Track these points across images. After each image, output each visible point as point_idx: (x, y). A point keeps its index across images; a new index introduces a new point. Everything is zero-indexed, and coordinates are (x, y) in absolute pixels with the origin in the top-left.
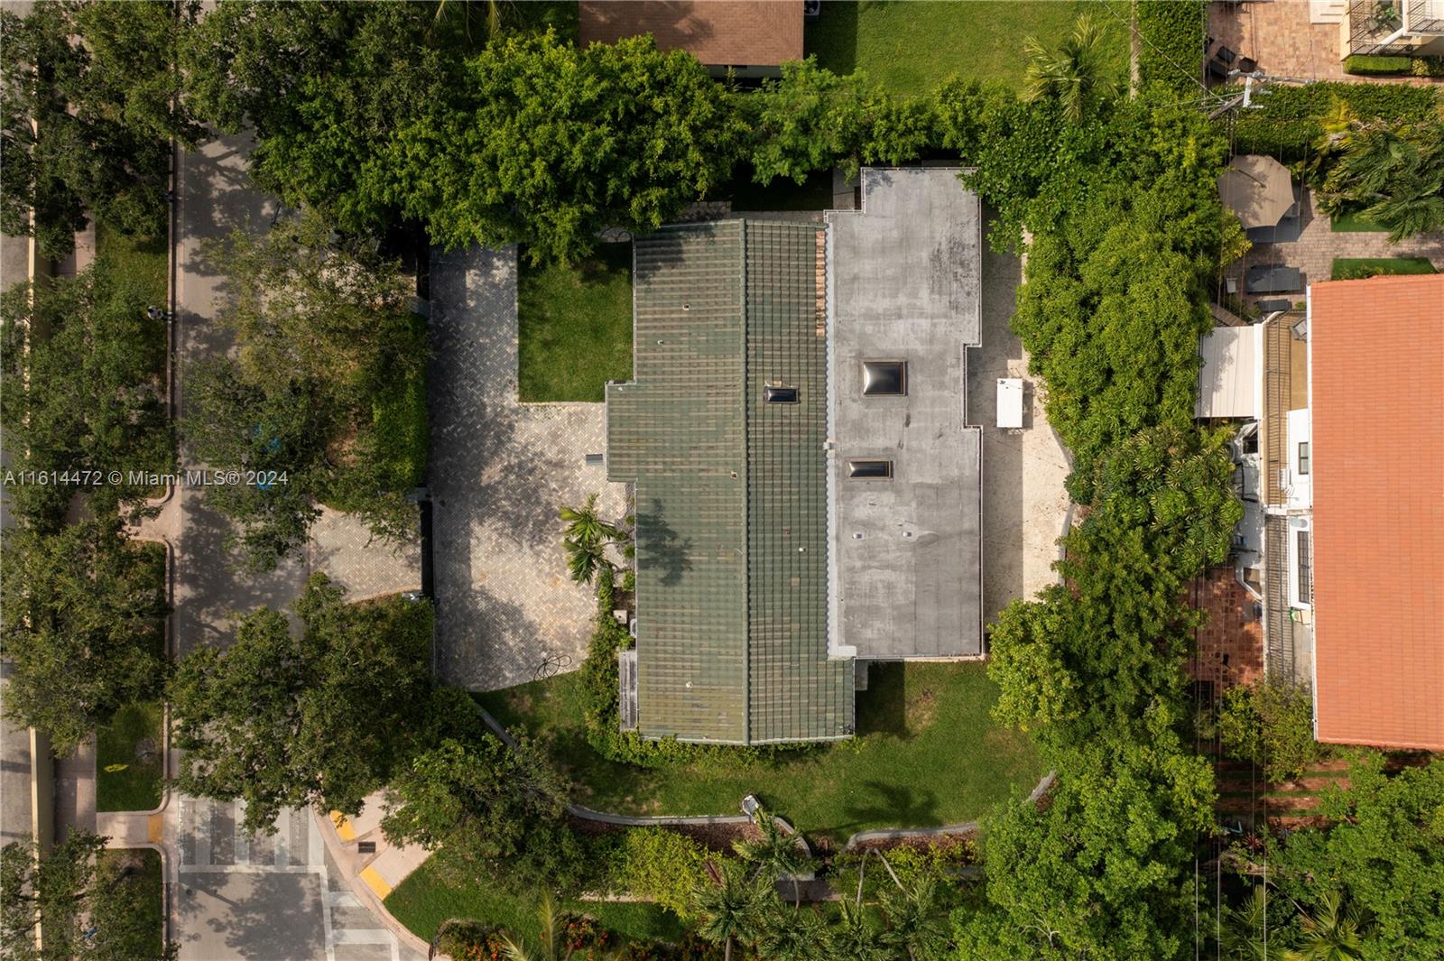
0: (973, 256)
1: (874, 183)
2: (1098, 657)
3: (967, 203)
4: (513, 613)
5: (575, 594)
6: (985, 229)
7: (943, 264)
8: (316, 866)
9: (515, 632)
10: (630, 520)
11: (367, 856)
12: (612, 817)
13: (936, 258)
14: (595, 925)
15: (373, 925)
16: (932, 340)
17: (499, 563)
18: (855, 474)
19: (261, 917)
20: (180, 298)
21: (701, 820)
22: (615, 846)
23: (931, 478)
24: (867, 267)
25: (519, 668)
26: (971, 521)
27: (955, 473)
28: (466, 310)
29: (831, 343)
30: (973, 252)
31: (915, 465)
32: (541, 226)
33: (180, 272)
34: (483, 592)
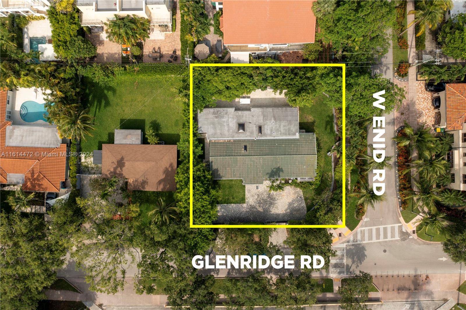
0: (216, 109)
1: (201, 130)
2: (299, 86)
3: (205, 111)
4: (290, 204)
5: (286, 191)
6: (211, 107)
7: (218, 116)
8: (344, 246)
9: (294, 204)
10: (270, 180)
11: (342, 235)
12: (332, 183)
13: (216, 117)
14: (355, 186)
15: (357, 233)
16: (233, 118)
17: (279, 207)
18: (261, 133)
19: (355, 257)
20: (224, 276)
21: (333, 164)
22: (338, 182)
23: (261, 118)
24: (218, 132)
25: (302, 203)
26: (270, 110)
27: (260, 113)
28: (226, 215)
29: (234, 139)
30: (215, 110)
31: (259, 121)
32: (213, 197)
33: (218, 276)
34: (286, 210)
